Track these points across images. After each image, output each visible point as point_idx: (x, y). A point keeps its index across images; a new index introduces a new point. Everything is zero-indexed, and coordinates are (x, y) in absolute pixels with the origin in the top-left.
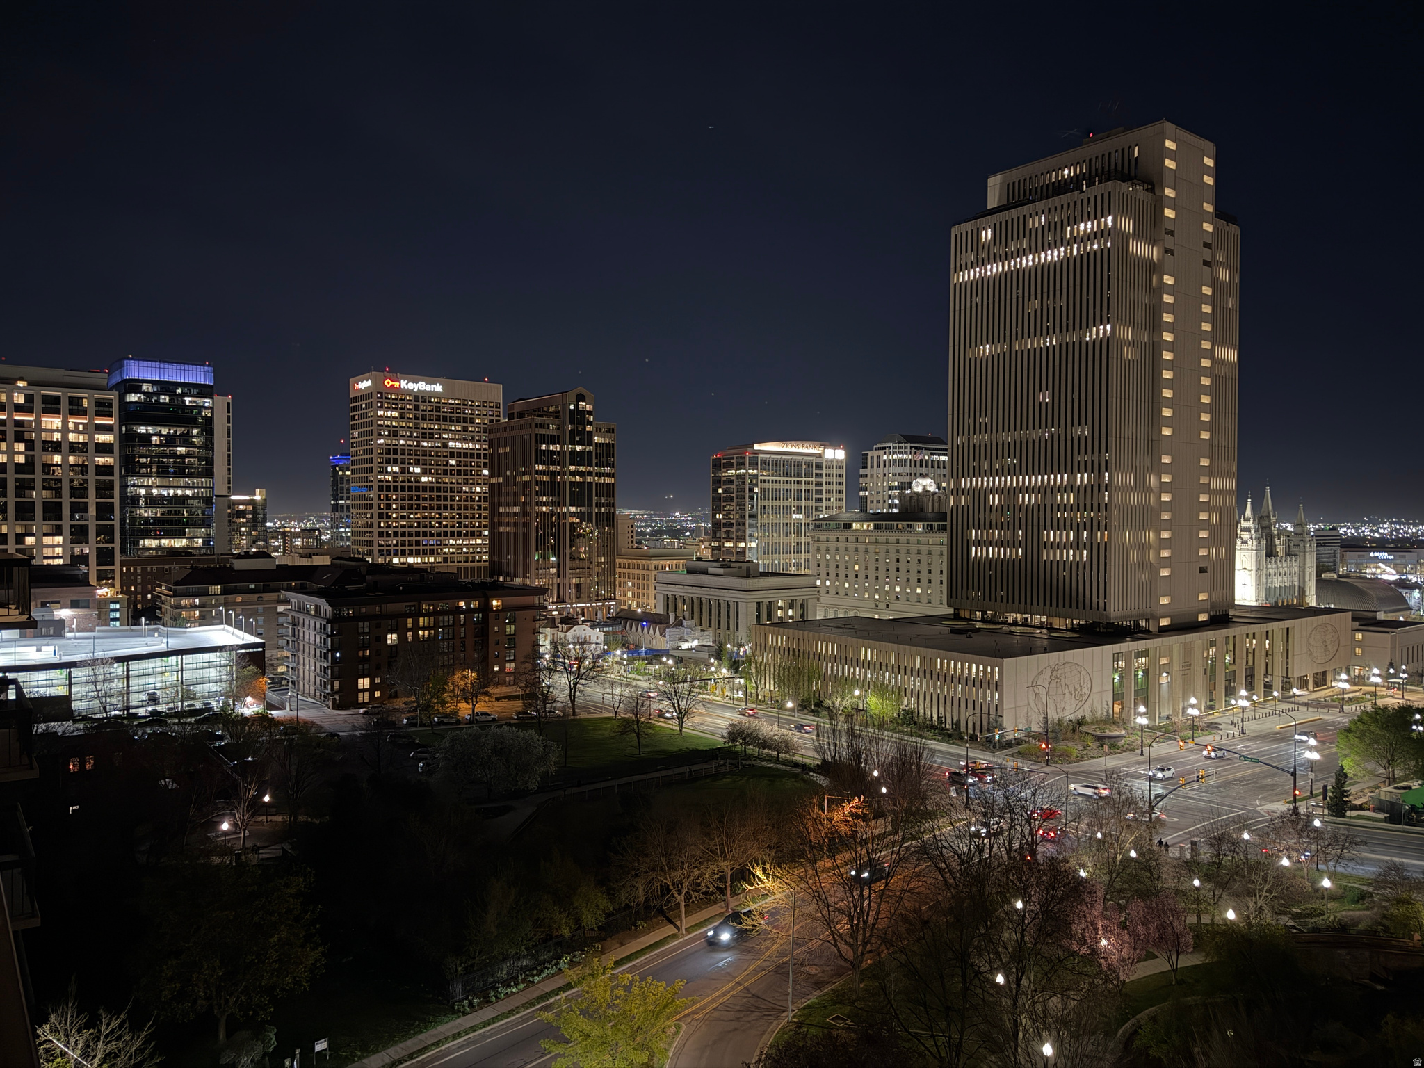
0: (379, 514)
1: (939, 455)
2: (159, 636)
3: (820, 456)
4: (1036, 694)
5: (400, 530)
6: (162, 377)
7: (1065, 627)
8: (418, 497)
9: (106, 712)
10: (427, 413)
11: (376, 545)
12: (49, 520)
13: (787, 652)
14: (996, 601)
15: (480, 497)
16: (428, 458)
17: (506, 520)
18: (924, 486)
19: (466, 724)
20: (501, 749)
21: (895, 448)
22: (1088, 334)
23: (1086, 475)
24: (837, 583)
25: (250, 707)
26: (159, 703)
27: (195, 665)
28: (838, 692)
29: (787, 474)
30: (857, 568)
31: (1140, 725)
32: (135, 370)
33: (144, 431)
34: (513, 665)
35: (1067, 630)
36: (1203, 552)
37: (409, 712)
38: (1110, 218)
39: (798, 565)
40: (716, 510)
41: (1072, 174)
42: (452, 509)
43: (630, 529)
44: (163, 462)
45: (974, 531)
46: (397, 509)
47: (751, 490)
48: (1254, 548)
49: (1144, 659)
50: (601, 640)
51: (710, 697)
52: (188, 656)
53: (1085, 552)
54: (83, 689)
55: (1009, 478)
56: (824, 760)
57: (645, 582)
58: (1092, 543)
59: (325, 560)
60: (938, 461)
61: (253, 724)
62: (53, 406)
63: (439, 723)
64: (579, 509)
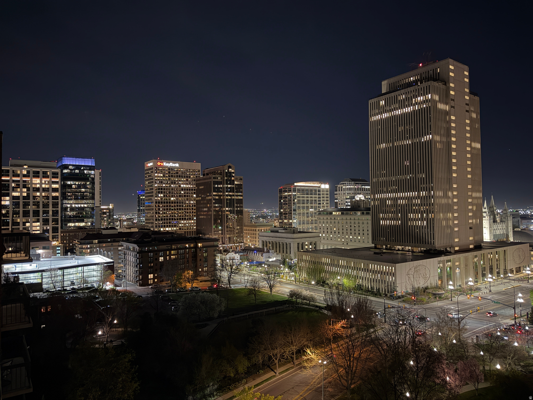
0: (156, 212)
1: (365, 186)
2: (75, 259)
3: (319, 187)
4: (409, 277)
5: (163, 218)
6: (76, 163)
7: (418, 251)
8: (170, 205)
9: (55, 289)
10: (173, 174)
11: (154, 223)
12: (35, 217)
13: (310, 262)
14: (391, 241)
15: (193, 205)
16: (173, 191)
17: (202, 214)
18: (360, 198)
19: (189, 291)
20: (203, 301)
21: (348, 183)
22: (423, 139)
23: (424, 192)
24: (327, 235)
25: (109, 286)
26: (75, 285)
27: (88, 270)
28: (331, 277)
29: (307, 194)
30: (335, 229)
31: (450, 289)
32: (67, 161)
33: (70, 183)
34: (206, 268)
35: (419, 252)
36: (470, 221)
37: (168, 287)
38: (430, 95)
39: (312, 228)
40: (281, 208)
41: (414, 79)
42: (182, 210)
43: (248, 216)
44: (76, 195)
45: (381, 214)
46: (162, 210)
47: (294, 200)
48: (488, 219)
49: (449, 263)
50: (239, 258)
51: (281, 280)
52: (85, 267)
53: (425, 222)
54: (47, 280)
55: (394, 194)
56: (328, 305)
57: (255, 236)
58: (427, 218)
59: (136, 230)
60: (364, 188)
61: (110, 293)
62: (37, 175)
63: (179, 291)
64: (229, 209)
